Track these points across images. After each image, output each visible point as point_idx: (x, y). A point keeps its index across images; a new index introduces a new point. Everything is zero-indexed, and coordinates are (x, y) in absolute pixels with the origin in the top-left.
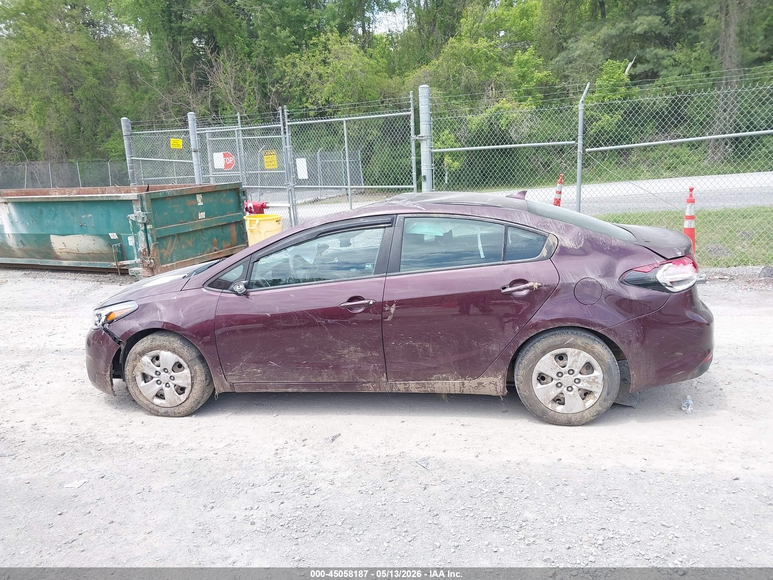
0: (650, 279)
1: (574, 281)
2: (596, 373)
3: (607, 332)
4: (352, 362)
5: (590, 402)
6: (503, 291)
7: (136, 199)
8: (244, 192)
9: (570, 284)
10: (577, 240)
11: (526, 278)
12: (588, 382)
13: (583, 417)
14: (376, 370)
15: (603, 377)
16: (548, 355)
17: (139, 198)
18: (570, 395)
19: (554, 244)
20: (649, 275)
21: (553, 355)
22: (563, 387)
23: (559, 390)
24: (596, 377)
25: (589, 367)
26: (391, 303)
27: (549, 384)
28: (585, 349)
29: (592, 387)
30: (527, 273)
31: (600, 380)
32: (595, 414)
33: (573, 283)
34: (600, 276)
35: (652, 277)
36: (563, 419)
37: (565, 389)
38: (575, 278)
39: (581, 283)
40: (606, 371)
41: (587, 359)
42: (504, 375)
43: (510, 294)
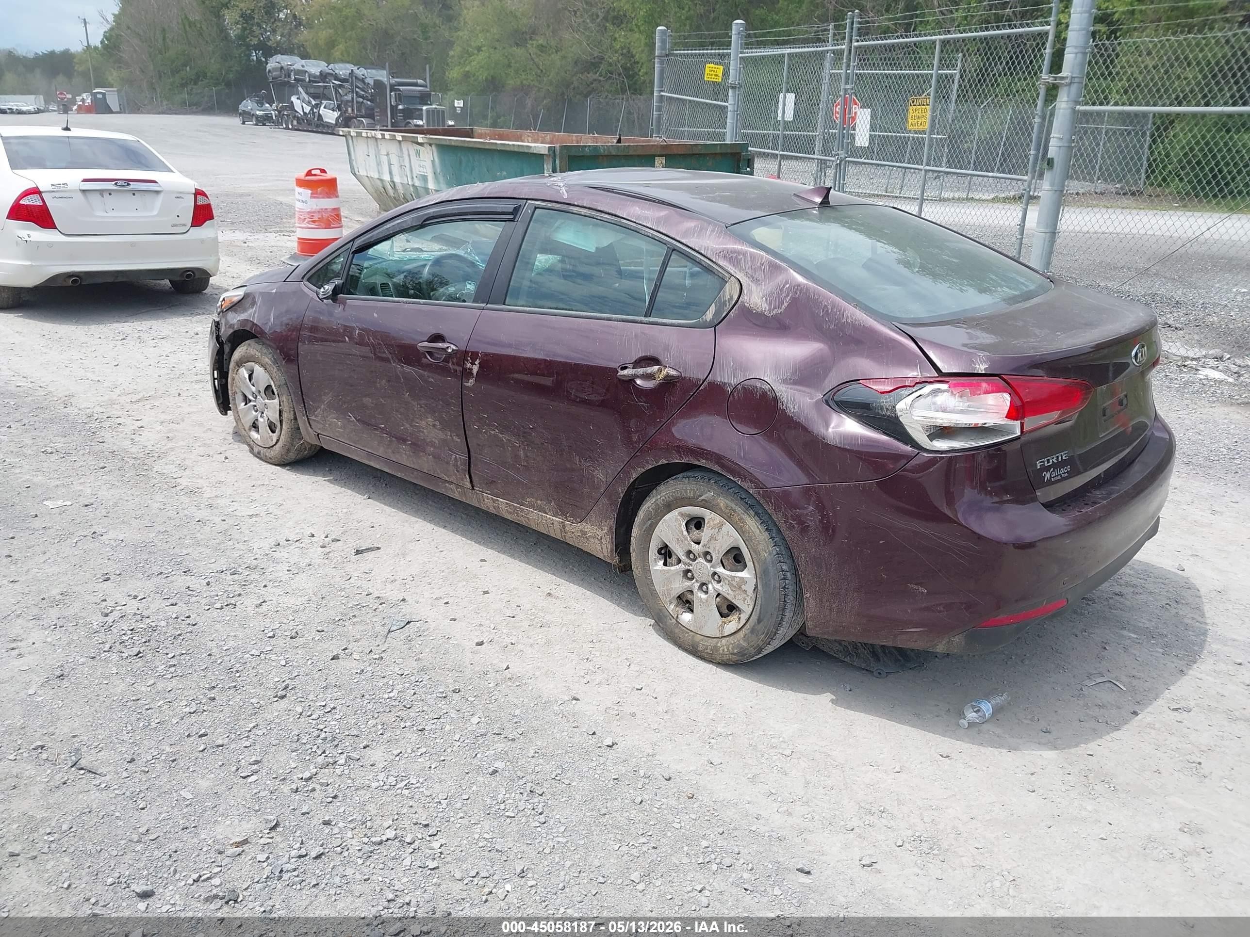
0: (882, 409)
1: (733, 381)
2: (744, 574)
3: (763, 497)
4: (432, 444)
5: (732, 624)
6: (621, 373)
7: (547, 153)
8: (749, 160)
9: (725, 384)
10: (774, 298)
11: (661, 358)
12: (730, 585)
13: (716, 648)
14: (457, 466)
15: (756, 586)
16: (675, 513)
17: (551, 153)
18: (701, 599)
19: (731, 298)
20: (885, 401)
21: (682, 514)
22: (694, 580)
23: (688, 583)
24: (743, 581)
25: (735, 558)
26: (474, 356)
27: (673, 568)
28: (729, 519)
29: (735, 596)
30: (667, 348)
31: (750, 588)
32: (735, 651)
33: (730, 384)
34: (785, 381)
35: (886, 405)
36: (687, 638)
37: (697, 585)
38: (735, 376)
39: (744, 388)
40: (762, 575)
41: (732, 539)
42: (611, 529)
43: (631, 380)
